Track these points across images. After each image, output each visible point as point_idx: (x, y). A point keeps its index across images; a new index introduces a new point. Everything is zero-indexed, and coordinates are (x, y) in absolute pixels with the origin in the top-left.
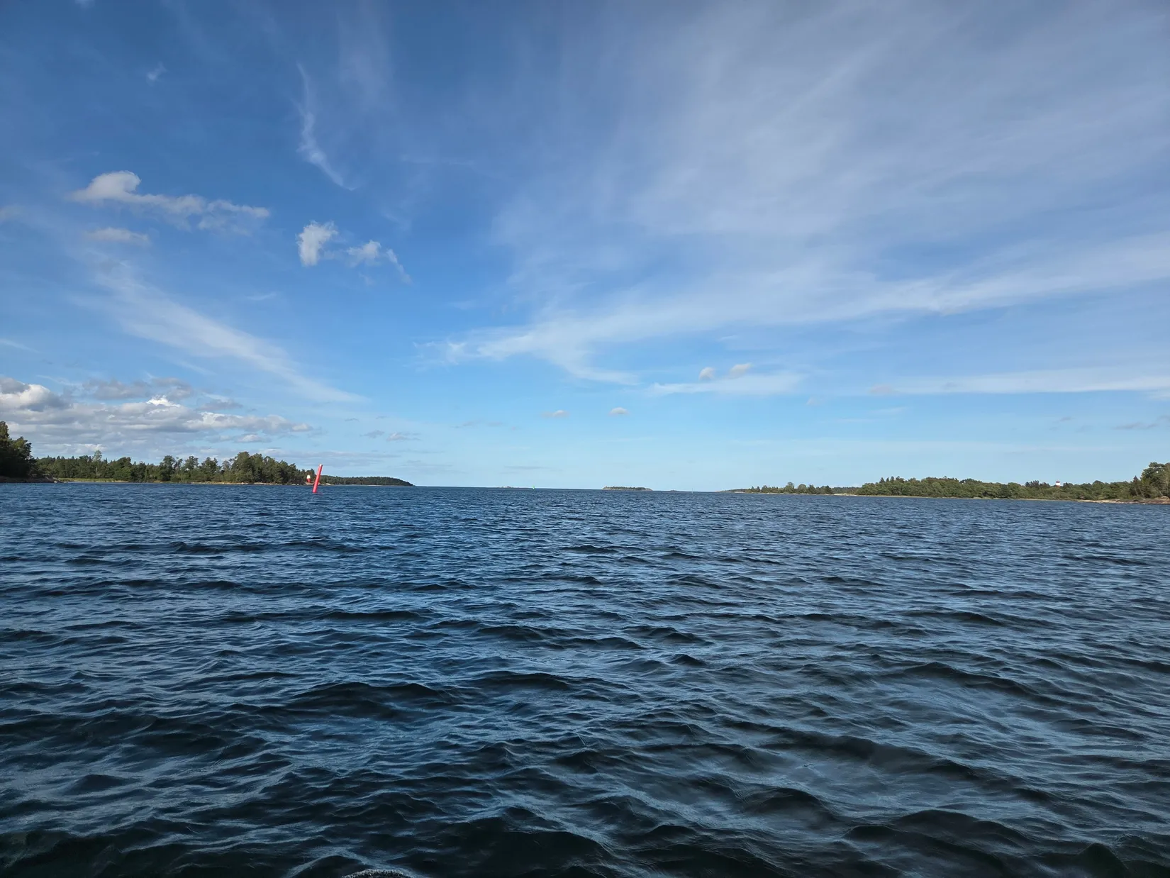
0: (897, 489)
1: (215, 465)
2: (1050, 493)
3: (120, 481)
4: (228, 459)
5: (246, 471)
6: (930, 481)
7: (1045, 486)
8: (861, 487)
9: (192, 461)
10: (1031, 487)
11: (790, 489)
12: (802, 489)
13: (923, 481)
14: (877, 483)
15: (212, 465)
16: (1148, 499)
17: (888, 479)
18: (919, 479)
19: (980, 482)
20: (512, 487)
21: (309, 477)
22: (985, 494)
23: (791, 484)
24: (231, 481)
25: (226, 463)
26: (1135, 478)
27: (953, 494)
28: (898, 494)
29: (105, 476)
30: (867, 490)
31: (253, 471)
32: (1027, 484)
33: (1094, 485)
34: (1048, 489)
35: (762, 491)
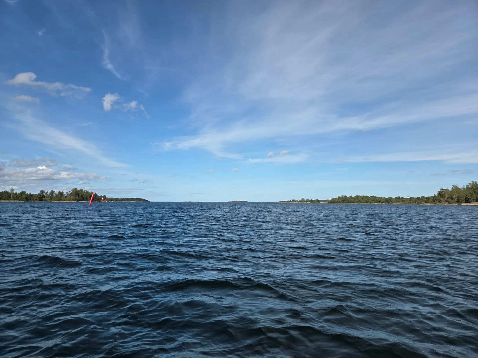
0: (345, 200)
1: (62, 194)
2: (404, 201)
3: (20, 201)
4: (68, 191)
5: (76, 196)
6: (357, 197)
7: (403, 198)
8: (331, 199)
9: (52, 192)
10: (397, 199)
11: (303, 201)
12: (308, 201)
13: (355, 197)
14: (337, 198)
15: (61, 194)
16: (440, 203)
17: (341, 196)
18: (353, 196)
19: (377, 197)
20: (191, 201)
21: (103, 198)
22: (379, 202)
23: (303, 199)
24: (69, 200)
25: (67, 193)
26: (435, 195)
27: (367, 202)
28: (345, 202)
29: (14, 199)
30: (333, 201)
31: (79, 196)
32: (396, 197)
33: (421, 198)
34: (404, 200)
35: (292, 202)
